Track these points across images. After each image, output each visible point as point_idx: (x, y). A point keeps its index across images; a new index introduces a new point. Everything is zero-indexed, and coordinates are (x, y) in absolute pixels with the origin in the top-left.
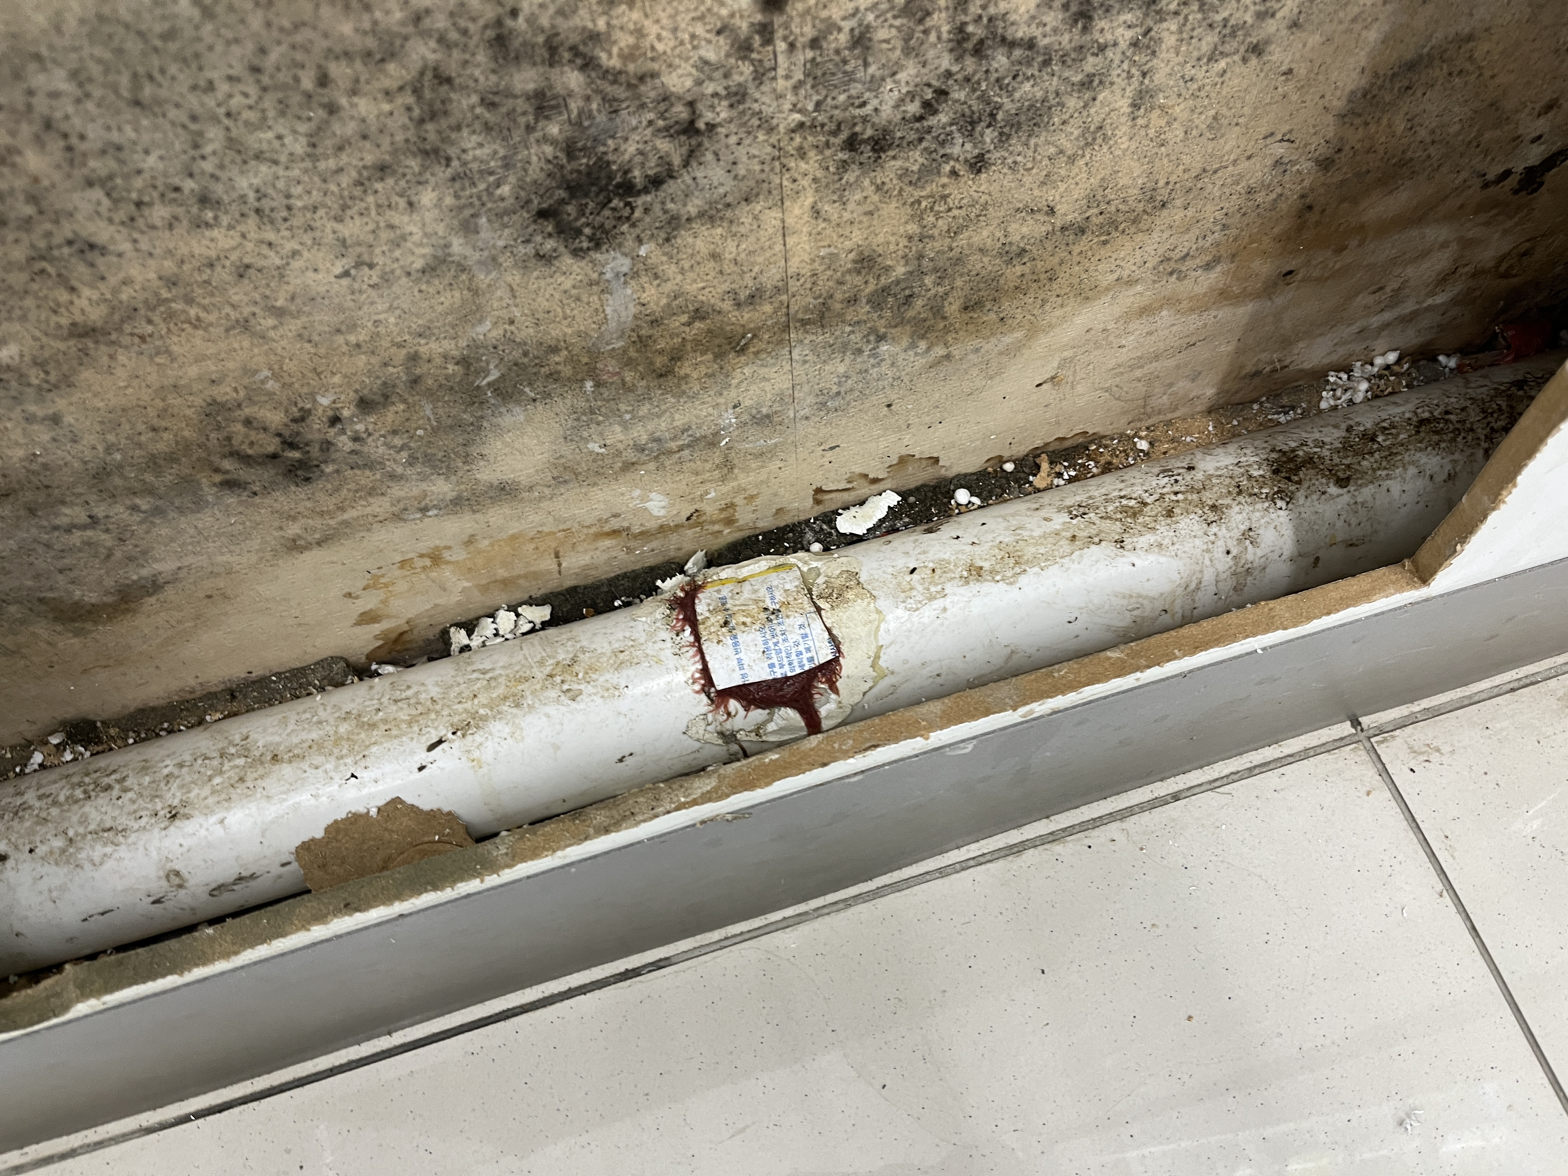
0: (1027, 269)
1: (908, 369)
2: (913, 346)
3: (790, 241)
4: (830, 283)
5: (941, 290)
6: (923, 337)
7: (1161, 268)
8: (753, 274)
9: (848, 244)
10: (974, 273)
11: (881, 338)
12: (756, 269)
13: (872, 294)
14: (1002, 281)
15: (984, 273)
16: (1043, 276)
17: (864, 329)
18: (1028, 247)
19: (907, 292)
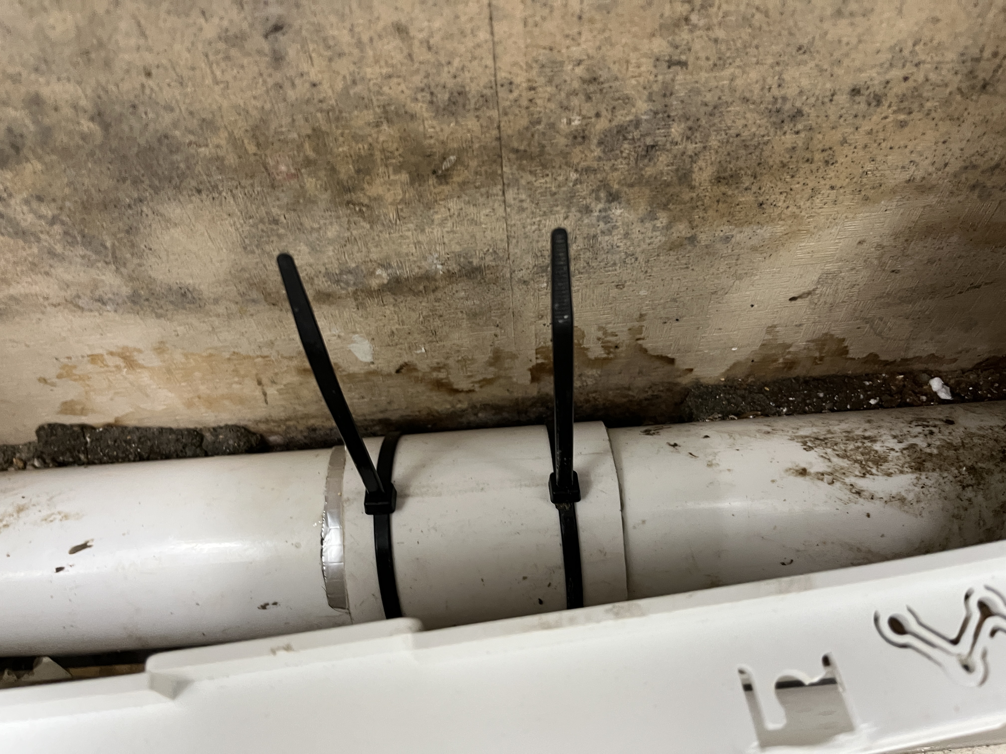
0: (800, 140)
1: (644, 246)
2: (652, 216)
3: (500, 28)
4: (552, 106)
5: (691, 147)
6: (665, 207)
7: (963, 177)
8: (453, 70)
9: (576, 51)
10: (733, 132)
11: (613, 197)
12: (456, 62)
13: (606, 133)
14: (766, 153)
15: (746, 134)
16: (818, 156)
17: (593, 180)
18: (806, 109)
19: (649, 141)
